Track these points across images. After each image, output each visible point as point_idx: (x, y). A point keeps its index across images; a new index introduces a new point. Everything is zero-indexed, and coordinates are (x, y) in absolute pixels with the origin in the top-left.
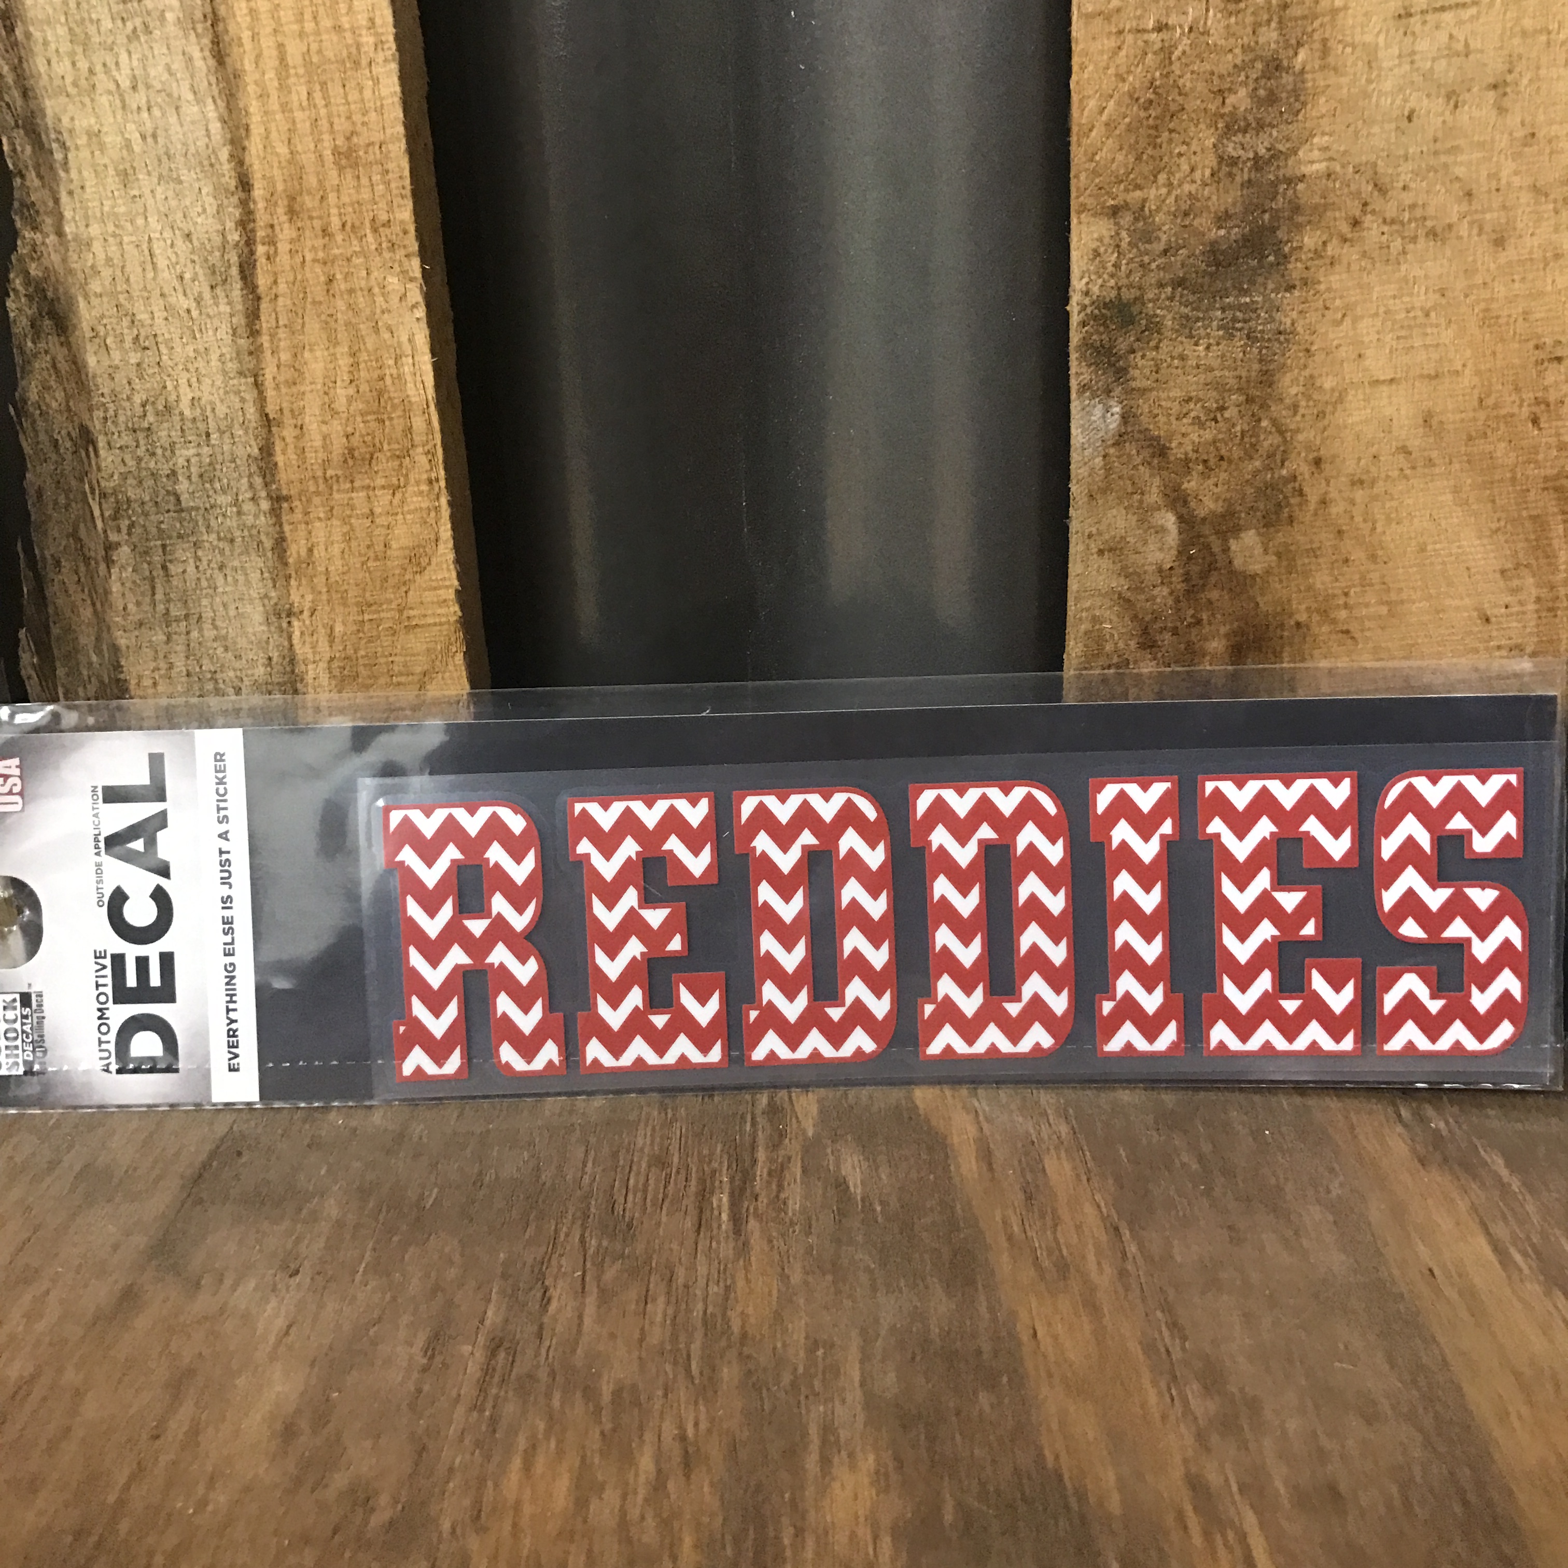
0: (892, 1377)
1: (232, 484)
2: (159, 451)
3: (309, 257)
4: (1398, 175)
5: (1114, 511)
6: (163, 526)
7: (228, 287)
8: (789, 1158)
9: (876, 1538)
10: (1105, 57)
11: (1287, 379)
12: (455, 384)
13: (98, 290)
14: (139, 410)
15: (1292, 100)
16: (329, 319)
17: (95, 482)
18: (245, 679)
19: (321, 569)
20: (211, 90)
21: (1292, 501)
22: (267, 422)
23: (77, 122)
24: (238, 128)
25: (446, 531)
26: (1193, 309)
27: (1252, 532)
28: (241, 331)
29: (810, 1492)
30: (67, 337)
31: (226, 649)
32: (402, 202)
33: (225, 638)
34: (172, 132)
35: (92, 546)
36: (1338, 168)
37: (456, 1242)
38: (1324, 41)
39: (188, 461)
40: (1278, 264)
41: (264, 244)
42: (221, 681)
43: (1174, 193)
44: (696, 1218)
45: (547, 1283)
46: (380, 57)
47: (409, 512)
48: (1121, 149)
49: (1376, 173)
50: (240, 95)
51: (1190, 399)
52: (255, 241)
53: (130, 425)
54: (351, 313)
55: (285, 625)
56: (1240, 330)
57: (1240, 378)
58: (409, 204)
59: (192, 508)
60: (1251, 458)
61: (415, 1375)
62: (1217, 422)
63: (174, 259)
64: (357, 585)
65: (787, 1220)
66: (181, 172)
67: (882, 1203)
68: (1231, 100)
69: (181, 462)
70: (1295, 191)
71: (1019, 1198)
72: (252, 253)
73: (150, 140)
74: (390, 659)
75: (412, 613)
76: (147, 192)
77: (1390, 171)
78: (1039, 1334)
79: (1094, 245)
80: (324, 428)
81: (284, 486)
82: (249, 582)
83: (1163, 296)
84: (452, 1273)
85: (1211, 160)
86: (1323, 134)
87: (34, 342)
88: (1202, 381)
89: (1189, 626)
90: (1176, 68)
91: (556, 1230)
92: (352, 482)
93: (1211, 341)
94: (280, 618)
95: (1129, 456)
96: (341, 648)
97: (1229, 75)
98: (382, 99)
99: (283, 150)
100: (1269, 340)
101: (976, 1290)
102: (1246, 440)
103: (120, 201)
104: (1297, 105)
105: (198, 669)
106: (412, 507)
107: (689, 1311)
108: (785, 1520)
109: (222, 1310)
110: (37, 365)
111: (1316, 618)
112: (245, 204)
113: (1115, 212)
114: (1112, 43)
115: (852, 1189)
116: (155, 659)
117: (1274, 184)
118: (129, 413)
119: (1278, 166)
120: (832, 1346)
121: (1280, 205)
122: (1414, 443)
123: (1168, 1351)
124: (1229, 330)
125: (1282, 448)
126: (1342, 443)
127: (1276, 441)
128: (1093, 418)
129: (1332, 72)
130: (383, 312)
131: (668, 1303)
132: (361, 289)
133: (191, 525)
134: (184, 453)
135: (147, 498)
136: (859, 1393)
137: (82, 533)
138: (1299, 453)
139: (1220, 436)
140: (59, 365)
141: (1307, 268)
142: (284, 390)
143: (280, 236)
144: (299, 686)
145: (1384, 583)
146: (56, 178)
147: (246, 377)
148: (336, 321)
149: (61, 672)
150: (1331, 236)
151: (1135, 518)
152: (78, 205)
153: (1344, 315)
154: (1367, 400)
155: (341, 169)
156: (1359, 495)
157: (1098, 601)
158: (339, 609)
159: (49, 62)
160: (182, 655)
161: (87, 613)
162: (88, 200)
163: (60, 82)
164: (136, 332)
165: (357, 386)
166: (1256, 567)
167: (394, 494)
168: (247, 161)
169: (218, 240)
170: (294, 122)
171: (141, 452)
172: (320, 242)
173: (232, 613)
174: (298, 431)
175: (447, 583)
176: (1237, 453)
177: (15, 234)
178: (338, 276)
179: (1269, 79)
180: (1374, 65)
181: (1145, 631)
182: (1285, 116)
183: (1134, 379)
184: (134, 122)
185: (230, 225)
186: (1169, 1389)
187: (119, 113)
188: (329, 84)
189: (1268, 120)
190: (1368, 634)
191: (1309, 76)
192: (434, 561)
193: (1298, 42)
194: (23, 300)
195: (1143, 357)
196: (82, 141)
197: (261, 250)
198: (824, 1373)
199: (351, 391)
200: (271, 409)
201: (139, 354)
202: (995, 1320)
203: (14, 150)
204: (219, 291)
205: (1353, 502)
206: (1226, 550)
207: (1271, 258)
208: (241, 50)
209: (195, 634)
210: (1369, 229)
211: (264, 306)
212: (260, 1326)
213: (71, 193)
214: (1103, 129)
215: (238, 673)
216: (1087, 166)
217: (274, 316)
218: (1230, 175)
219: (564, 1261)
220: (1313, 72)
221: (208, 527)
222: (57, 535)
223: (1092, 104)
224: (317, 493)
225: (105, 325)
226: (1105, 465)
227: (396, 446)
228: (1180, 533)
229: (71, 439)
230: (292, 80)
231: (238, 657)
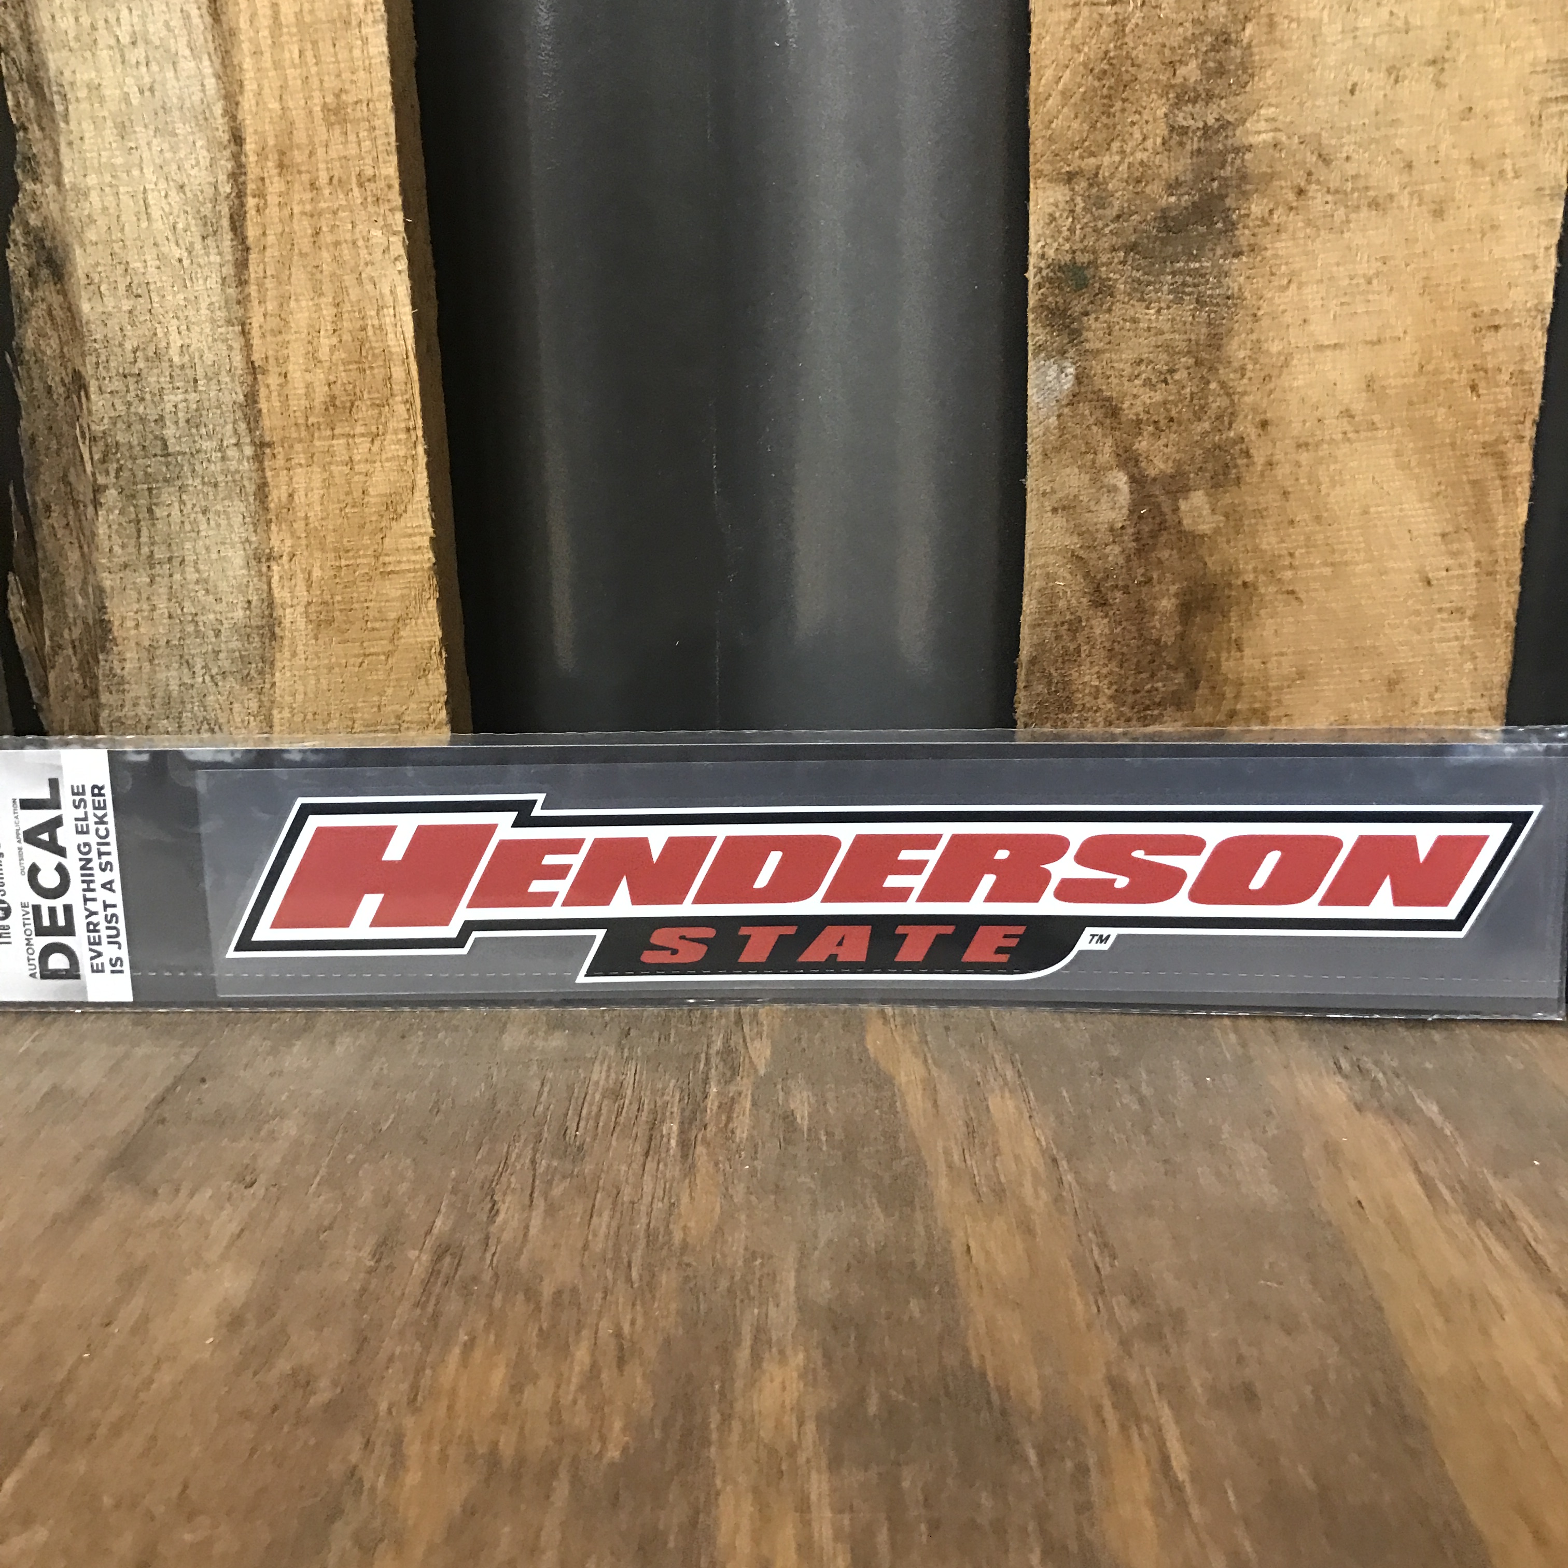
0: (827, 1284)
1: (218, 429)
2: (148, 397)
3: (297, 210)
4: (1342, 146)
5: (1068, 470)
6: (149, 470)
7: (219, 237)
8: (740, 1094)
9: (801, 1424)
10: (1062, 28)
11: (1235, 343)
12: (435, 339)
13: (94, 239)
14: (130, 357)
15: (1240, 72)
16: (314, 270)
17: (85, 425)
18: (224, 621)
19: (301, 514)
20: (207, 47)
21: (1240, 462)
22: (253, 369)
23: (78, 75)
24: (231, 83)
25: (422, 479)
26: (1145, 274)
27: (1200, 493)
28: (231, 281)
29: (739, 1384)
30: (62, 285)
31: (207, 591)
32: (387, 158)
33: (206, 581)
34: (169, 86)
35: (81, 489)
36: (1284, 139)
37: (409, 1161)
38: (1271, 16)
39: (175, 406)
40: (1226, 231)
41: (254, 196)
42: (201, 624)
43: (1127, 161)
44: (646, 1145)
45: (496, 1198)
46: (370, 17)
47: (388, 460)
48: (1076, 117)
49: (1320, 144)
50: (233, 52)
51: (1142, 361)
52: (245, 194)
53: (121, 371)
54: (335, 264)
55: (264, 569)
56: (1190, 294)
57: (1190, 340)
58: (394, 159)
59: (179, 453)
60: (1199, 420)
61: (362, 1275)
62: (1167, 384)
63: (167, 209)
64: (334, 530)
65: (734, 1146)
66: (177, 125)
67: (827, 1134)
68: (1182, 71)
69: (169, 407)
70: (1243, 161)
71: (960, 1130)
72: (242, 205)
73: (147, 94)
74: (366, 605)
75: (387, 559)
76: (143, 143)
77: (1333, 142)
78: (973, 1252)
79: (1051, 209)
80: (308, 376)
81: (268, 433)
82: (231, 526)
83: (1116, 260)
84: (403, 1188)
85: (1163, 130)
86: (1270, 105)
87: (31, 291)
88: (1153, 343)
89: (1140, 583)
90: (1129, 40)
91: (508, 1152)
92: (333, 429)
93: (1163, 305)
94: (260, 562)
95: (1083, 415)
96: (319, 592)
97: (1180, 48)
98: (370, 58)
99: (274, 105)
100: (1218, 305)
101: (913, 1210)
102: (1195, 402)
103: (118, 153)
104: (1245, 78)
105: (179, 612)
106: (390, 455)
107: (632, 1223)
108: (713, 1409)
109: (177, 1216)
110: (33, 313)
111: (1262, 578)
112: (237, 158)
113: (1070, 178)
114: (1067, 15)
115: (799, 1120)
116: (139, 601)
117: (1223, 154)
118: (121, 359)
119: (1226, 137)
120: (771, 1257)
121: (1228, 174)
122: (1358, 407)
123: (1098, 1269)
124: (1178, 293)
125: (1230, 410)
126: (1288, 405)
127: (1224, 405)
128: (1048, 378)
129: (1278, 46)
130: (367, 264)
131: (612, 1217)
132: (346, 241)
133: (178, 469)
134: (171, 399)
135: (135, 443)
136: (792, 1299)
137: (72, 478)
138: (1246, 417)
139: (1171, 398)
140: (54, 312)
141: (1253, 235)
142: (269, 338)
143: (270, 190)
144: (277, 630)
145: (1327, 545)
146: (56, 129)
147: (233, 325)
148: (321, 272)
149: (48, 615)
150: (1277, 204)
151: (1088, 477)
152: (77, 155)
153: (1290, 281)
154: (1312, 364)
155: (330, 126)
156: (1304, 457)
157: (1051, 559)
158: (317, 554)
159: (53, 17)
160: (165, 597)
161: (74, 556)
162: (86, 151)
163: (64, 38)
164: (129, 280)
165: (340, 336)
166: (1205, 528)
167: (373, 441)
168: (240, 117)
169: (210, 191)
170: (286, 79)
171: (130, 397)
172: (308, 196)
173: (214, 556)
174: (282, 380)
175: (423, 530)
176: (1186, 414)
177: (16, 187)
178: (324, 229)
179: (1218, 51)
180: (1318, 39)
181: (1097, 590)
182: (1234, 87)
183: (1087, 340)
184: (133, 76)
185: (222, 177)
186: (1096, 1302)
187: (119, 66)
188: (321, 44)
189: (1217, 92)
190: (1313, 594)
191: (1255, 50)
192: (410, 507)
193: (1246, 17)
194: (22, 249)
195: (1097, 319)
196: (82, 93)
197: (251, 202)
198: (760, 1280)
199: (335, 340)
200: (256, 357)
201: (131, 302)
202: (930, 1236)
203: (18, 104)
204: (210, 241)
205: (1298, 464)
206: (1176, 510)
207: (1220, 225)
208: (237, 9)
209: (177, 577)
210: (1314, 198)
211: (253, 257)
212: (213, 1231)
213: (70, 144)
214: (1059, 98)
215: (218, 616)
216: (1044, 132)
217: (262, 266)
218: (1181, 144)
219: (513, 1179)
220: (1260, 44)
221: (194, 471)
222: (48, 480)
223: (1049, 74)
224: (300, 441)
225: (100, 273)
226: (1060, 424)
227: (376, 395)
228: (1131, 493)
229: (64, 385)
230: (285, 38)
231: (218, 600)
